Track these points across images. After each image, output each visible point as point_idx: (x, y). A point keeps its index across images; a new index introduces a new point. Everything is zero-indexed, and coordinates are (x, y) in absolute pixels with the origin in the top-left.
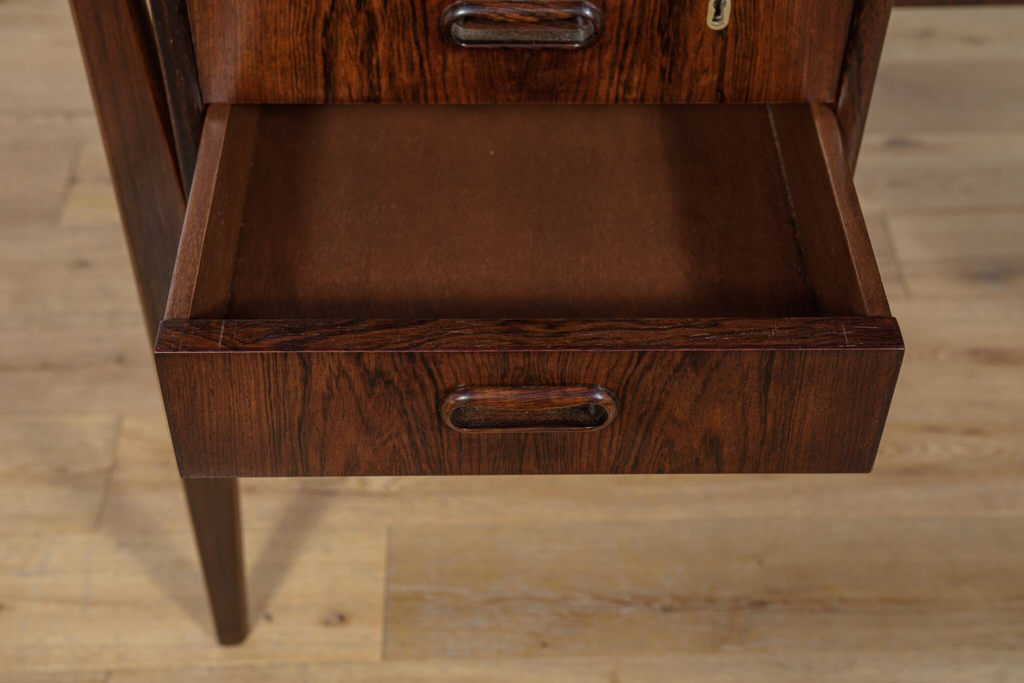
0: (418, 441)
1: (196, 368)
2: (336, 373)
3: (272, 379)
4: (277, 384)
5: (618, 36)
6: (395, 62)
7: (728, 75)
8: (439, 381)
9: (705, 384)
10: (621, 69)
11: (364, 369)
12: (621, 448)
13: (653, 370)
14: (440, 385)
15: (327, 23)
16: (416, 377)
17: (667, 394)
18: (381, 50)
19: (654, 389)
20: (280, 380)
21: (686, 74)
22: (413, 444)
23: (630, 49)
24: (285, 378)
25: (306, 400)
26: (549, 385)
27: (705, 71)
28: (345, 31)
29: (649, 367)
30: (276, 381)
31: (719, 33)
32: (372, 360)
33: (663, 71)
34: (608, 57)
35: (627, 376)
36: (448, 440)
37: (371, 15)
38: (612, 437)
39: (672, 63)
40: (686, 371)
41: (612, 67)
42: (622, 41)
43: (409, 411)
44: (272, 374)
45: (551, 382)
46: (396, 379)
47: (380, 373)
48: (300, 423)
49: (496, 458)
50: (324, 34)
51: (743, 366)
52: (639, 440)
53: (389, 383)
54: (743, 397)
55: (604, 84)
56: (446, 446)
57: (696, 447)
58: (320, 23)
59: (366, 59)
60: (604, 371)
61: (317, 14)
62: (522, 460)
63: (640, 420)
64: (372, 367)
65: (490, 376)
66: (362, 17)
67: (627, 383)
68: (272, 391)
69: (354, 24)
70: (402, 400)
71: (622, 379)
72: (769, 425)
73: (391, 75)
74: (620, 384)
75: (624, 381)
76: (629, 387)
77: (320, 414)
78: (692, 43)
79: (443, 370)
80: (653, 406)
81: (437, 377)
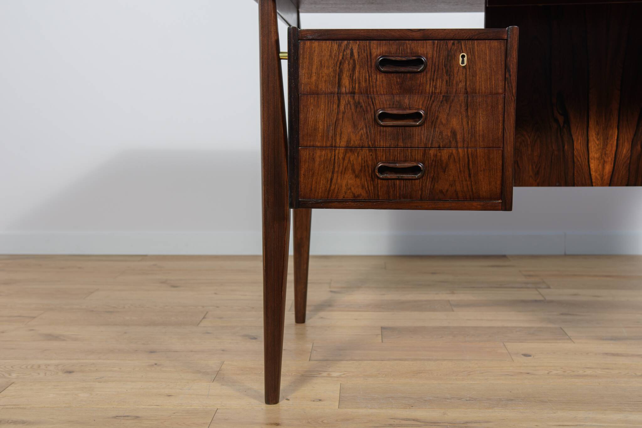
0: (368, 132)
1: (309, 100)
2: (347, 103)
3: (329, 105)
4: (330, 107)
5: (432, 68)
6: (361, 78)
7: (468, 83)
8: (375, 106)
9: (450, 108)
10: (433, 80)
11: (355, 101)
12: (427, 135)
13: (435, 102)
14: (375, 108)
15: (340, 64)
16: (369, 104)
17: (439, 112)
18: (357, 74)
19: (435, 110)
20: (332, 105)
21: (454, 82)
22: (367, 132)
23: (436, 73)
24: (333, 104)
25: (338, 113)
26: (406, 108)
27: (461, 81)
28: (346, 66)
29: (433, 101)
30: (330, 106)
31: (464, 66)
32: (357, 98)
33: (447, 81)
34: (429, 76)
35: (427, 105)
36: (377, 131)
37: (354, 60)
38: (424, 130)
39: (450, 78)
40: (444, 103)
41: (430, 80)
42: (433, 70)
43: (366, 118)
44: (329, 103)
45: (406, 107)
46: (363, 105)
47: (359, 103)
48: (335, 122)
49: (391, 139)
50: (339, 68)
51: (460, 101)
52: (432, 131)
53: (361, 107)
54: (461, 114)
55: (428, 86)
56: (376, 134)
57: (449, 135)
58: (338, 63)
59: (351, 77)
60: (421, 103)
61: (338, 60)
62: (398, 140)
63: (432, 123)
64: (357, 101)
65: (390, 105)
66: (351, 61)
67: (428, 108)
68: (329, 110)
69: (349, 65)
70: (365, 113)
71: (426, 106)
72: (470, 126)
73: (359, 83)
74: (426, 108)
75: (427, 107)
76: (428, 109)
77: (341, 119)
78: (456, 71)
79: (376, 102)
80: (436, 117)
81: (375, 105)
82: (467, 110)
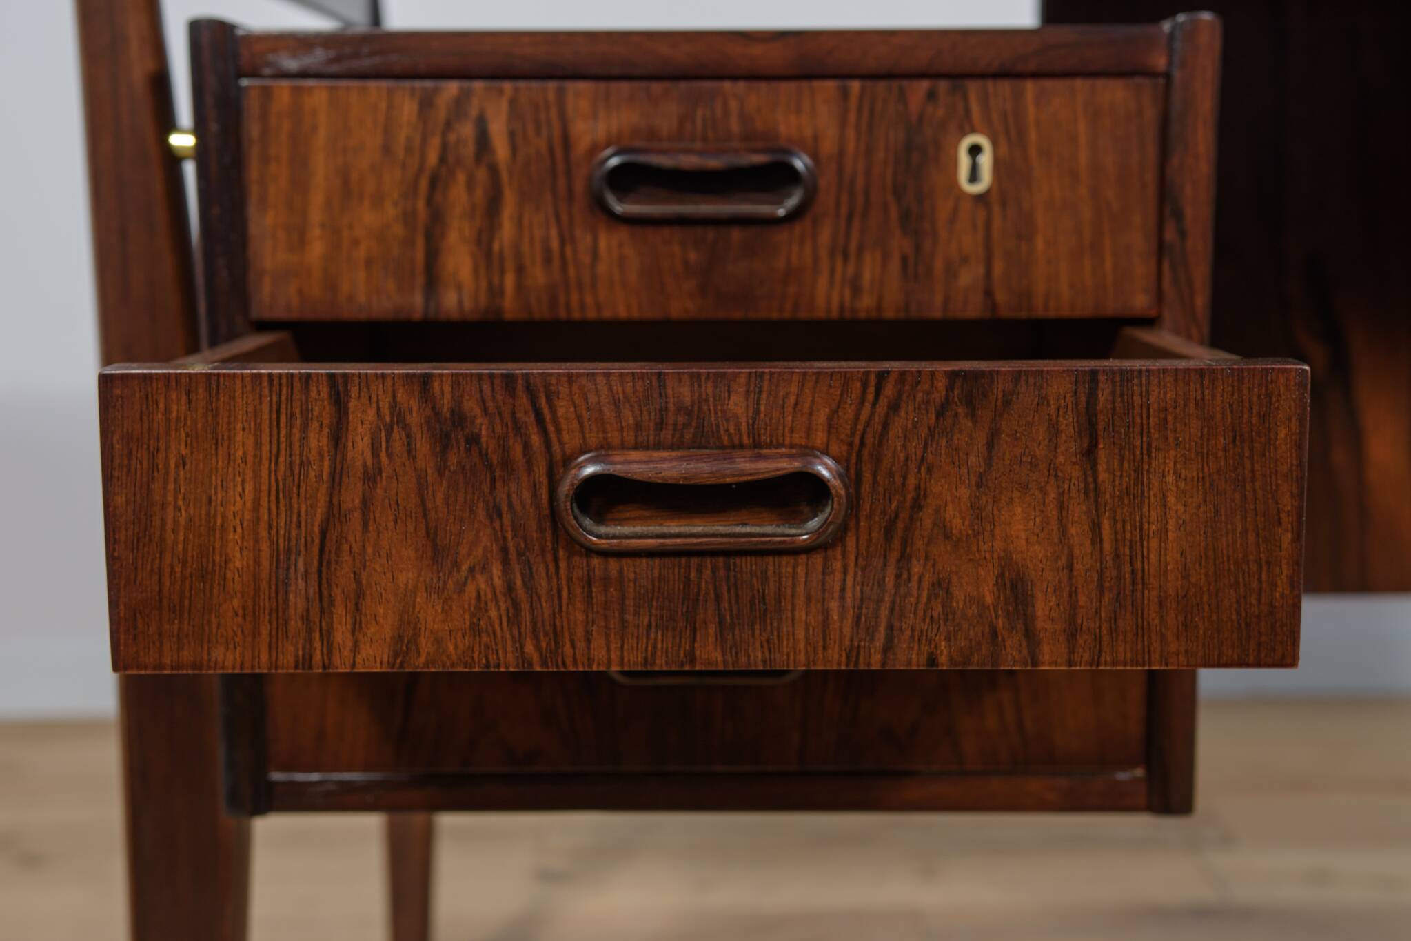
0: (519, 582)
1: (161, 406)
2: (388, 419)
3: (283, 432)
4: (290, 445)
5: (838, 205)
6: (526, 248)
7: (998, 268)
8: (553, 436)
9: (990, 445)
10: (846, 256)
11: (433, 408)
12: (862, 600)
13: (902, 413)
14: (556, 447)
15: (434, 183)
16: (518, 428)
17: (930, 471)
18: (507, 229)
19: (907, 459)
20: (296, 432)
21: (939, 264)
22: (510, 588)
23: (856, 224)
24: (305, 428)
25: (336, 479)
26: (733, 447)
27: (965, 260)
28: (458, 196)
29: (894, 407)
30: (289, 435)
31: (981, 199)
32: (447, 389)
33: (904, 260)
34: (825, 237)
35: (860, 427)
36: (569, 580)
37: (494, 171)
38: (845, 573)
39: (918, 248)
40: (956, 415)
41: (832, 254)
42: (844, 210)
43: (505, 508)
44: (283, 419)
45: (736, 441)
46: (484, 432)
47: (459, 419)
48: (323, 534)
49: (649, 625)
50: (429, 201)
51: (1049, 405)
52: (890, 581)
53: (473, 440)
54: (1056, 476)
55: (823, 282)
56: (565, 593)
57: (989, 600)
58: (424, 184)
59: (483, 242)
60: (822, 416)
61: (421, 169)
62: (694, 631)
63: (889, 531)
64: (446, 404)
65: (638, 427)
66: (482, 174)
67: (862, 444)
68: (281, 459)
69: (470, 186)
70: (493, 481)
71: (853, 434)
72: (1107, 546)
73: (520, 270)
74: (851, 445)
75: (857, 440)
76: (866, 453)
77: (357, 515)
78: (943, 214)
79: (561, 412)
80: (909, 497)
81: (551, 428)
82: (1090, 453)
